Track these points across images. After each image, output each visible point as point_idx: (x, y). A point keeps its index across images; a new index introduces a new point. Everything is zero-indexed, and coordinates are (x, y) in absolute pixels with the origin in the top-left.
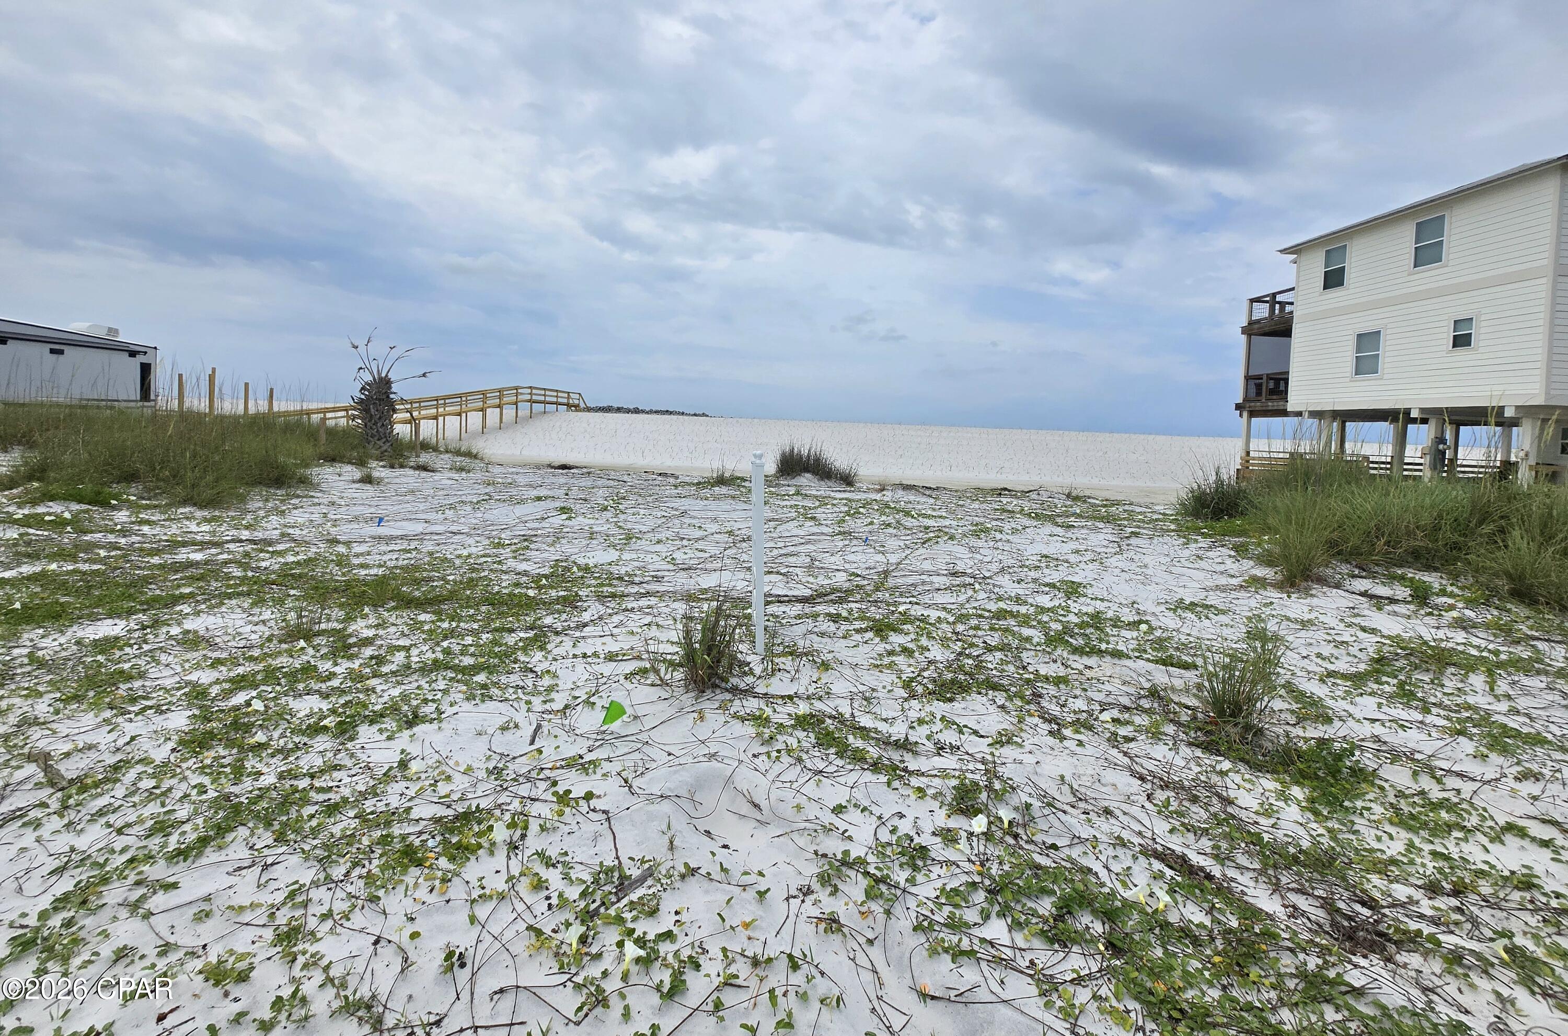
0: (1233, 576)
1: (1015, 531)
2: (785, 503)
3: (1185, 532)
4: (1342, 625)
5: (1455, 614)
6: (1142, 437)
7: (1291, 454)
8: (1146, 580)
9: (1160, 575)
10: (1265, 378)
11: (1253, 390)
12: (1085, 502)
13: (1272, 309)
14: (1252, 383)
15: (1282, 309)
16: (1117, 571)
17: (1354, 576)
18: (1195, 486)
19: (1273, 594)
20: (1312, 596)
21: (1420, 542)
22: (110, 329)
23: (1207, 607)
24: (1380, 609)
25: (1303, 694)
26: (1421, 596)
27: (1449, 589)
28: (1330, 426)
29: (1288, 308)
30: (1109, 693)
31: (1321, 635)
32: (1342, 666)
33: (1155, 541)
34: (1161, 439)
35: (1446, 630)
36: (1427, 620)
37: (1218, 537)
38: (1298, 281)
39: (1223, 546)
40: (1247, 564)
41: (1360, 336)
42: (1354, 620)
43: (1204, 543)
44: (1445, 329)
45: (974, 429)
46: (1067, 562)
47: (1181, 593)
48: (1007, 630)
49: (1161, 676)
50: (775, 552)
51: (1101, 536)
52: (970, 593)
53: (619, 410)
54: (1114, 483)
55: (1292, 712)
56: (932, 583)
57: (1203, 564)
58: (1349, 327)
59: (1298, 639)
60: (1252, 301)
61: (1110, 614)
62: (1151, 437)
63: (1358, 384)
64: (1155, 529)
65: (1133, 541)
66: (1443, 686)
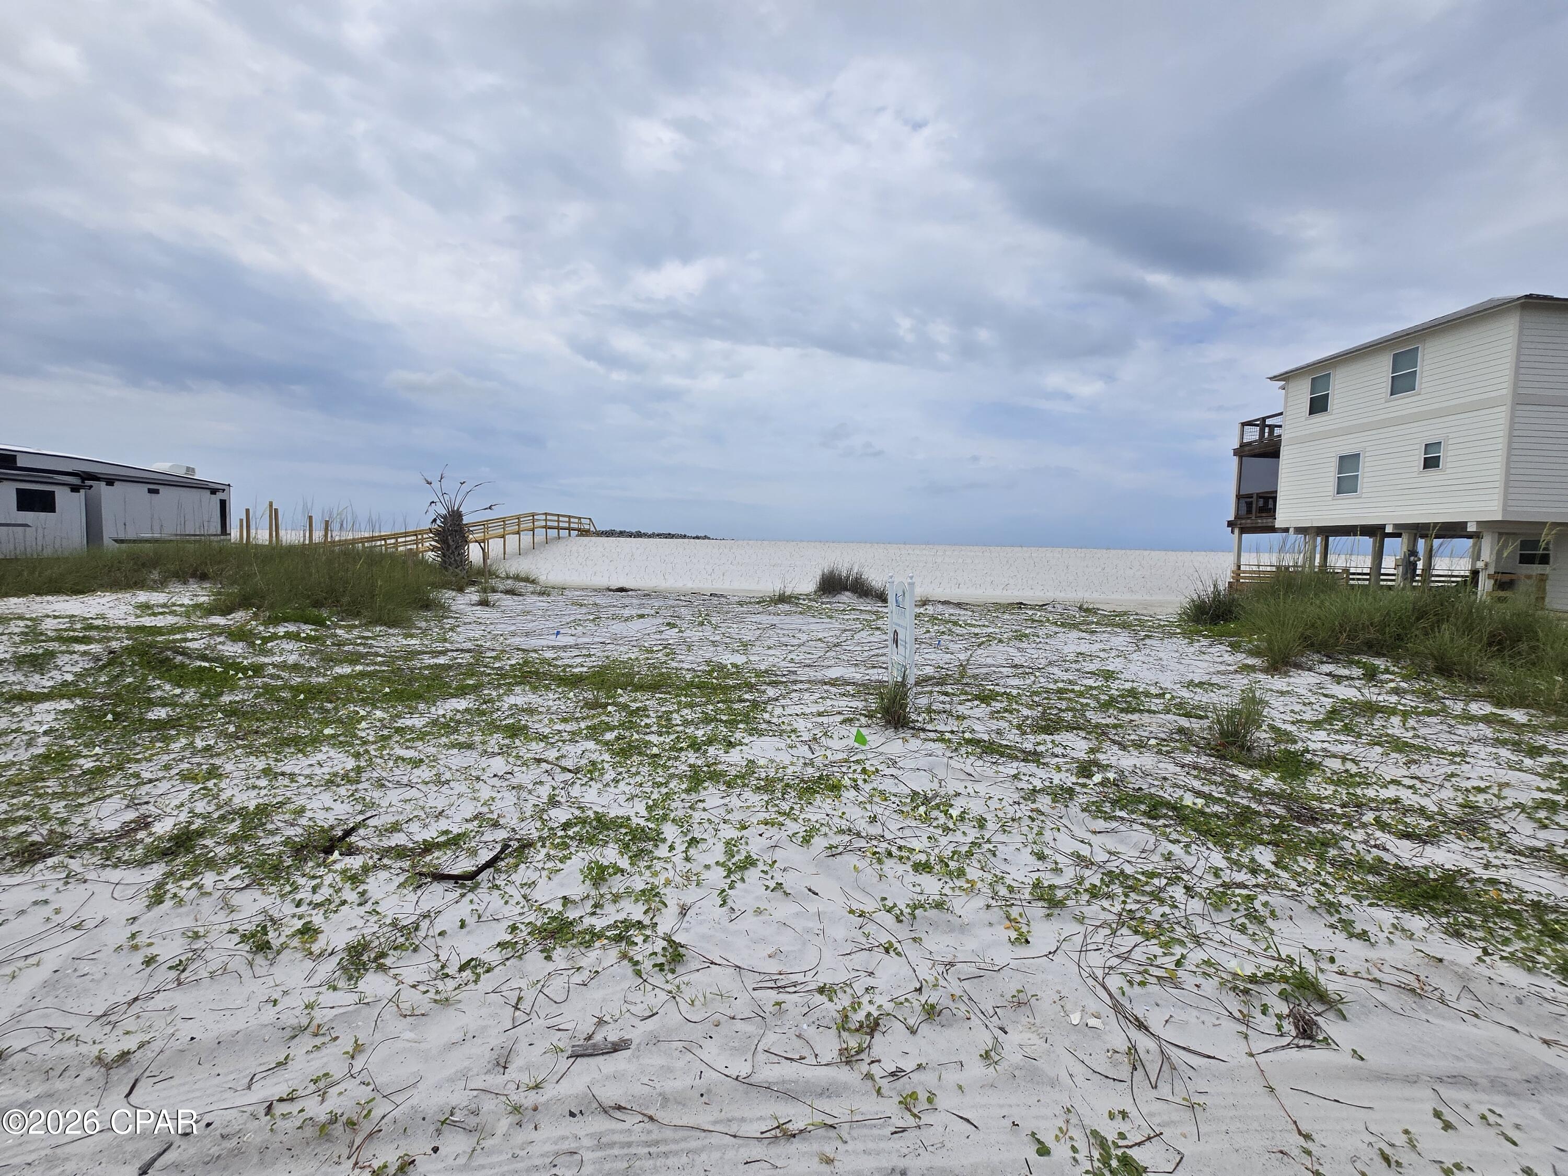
0: (1229, 665)
1: (1048, 636)
2: (847, 617)
3: (1190, 635)
4: (1310, 694)
5: (1392, 685)
6: (1138, 552)
7: (1278, 567)
8: (1163, 668)
9: (1173, 665)
10: (1255, 496)
11: (1244, 509)
12: (1095, 613)
13: (1262, 432)
14: (1243, 501)
15: (1271, 432)
16: (1139, 663)
17: (1322, 663)
18: (1195, 597)
19: (1261, 676)
20: (1290, 676)
21: (1372, 635)
22: (188, 468)
23: (1212, 685)
24: (1339, 683)
25: (1279, 729)
26: (1371, 675)
27: (1392, 668)
28: (1315, 541)
29: (1277, 431)
30: (1152, 732)
31: (1294, 699)
32: (1307, 717)
33: (1166, 641)
34: (1156, 554)
35: (1384, 696)
36: (1372, 689)
37: (1217, 637)
38: (1286, 407)
39: (1221, 644)
40: (1240, 657)
41: (1342, 458)
42: (1320, 691)
43: (1205, 642)
44: (1417, 452)
45: (976, 548)
46: (1098, 657)
47: (1190, 676)
48: (1070, 699)
49: (1184, 722)
50: (866, 654)
51: (1121, 639)
52: (1033, 678)
53: (622, 534)
54: (1113, 597)
55: (1272, 739)
56: (1001, 672)
57: (1206, 657)
58: (1333, 449)
59: (1277, 702)
60: (1244, 424)
61: (1141, 690)
62: (1146, 553)
63: (1340, 502)
64: (1163, 632)
65: (1148, 641)
66: (1373, 725)
